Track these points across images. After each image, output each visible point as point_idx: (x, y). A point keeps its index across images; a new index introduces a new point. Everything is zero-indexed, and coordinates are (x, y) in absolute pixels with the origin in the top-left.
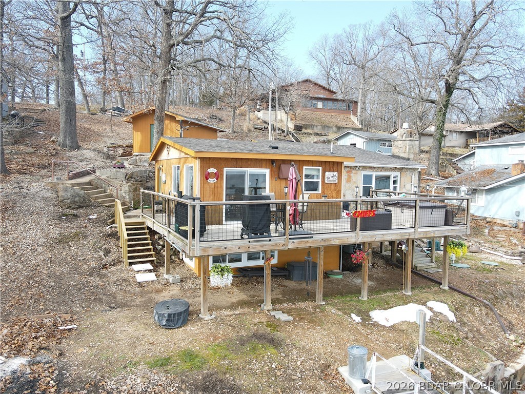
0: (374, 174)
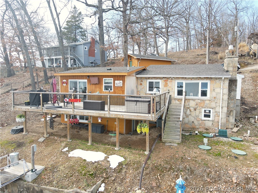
0: (184, 82)
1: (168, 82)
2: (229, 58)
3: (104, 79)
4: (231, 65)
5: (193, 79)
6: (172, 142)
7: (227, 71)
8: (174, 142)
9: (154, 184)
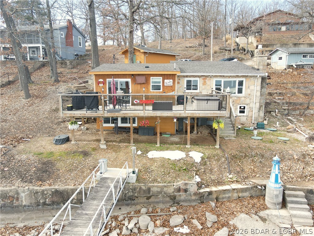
0: (223, 80)
1: (207, 81)
2: (260, 57)
3: (151, 78)
4: (261, 64)
5: (230, 77)
6: (229, 136)
7: (258, 70)
8: (230, 136)
9: (238, 169)
